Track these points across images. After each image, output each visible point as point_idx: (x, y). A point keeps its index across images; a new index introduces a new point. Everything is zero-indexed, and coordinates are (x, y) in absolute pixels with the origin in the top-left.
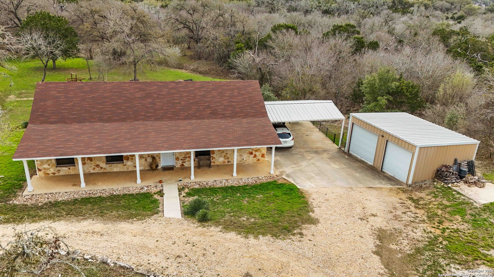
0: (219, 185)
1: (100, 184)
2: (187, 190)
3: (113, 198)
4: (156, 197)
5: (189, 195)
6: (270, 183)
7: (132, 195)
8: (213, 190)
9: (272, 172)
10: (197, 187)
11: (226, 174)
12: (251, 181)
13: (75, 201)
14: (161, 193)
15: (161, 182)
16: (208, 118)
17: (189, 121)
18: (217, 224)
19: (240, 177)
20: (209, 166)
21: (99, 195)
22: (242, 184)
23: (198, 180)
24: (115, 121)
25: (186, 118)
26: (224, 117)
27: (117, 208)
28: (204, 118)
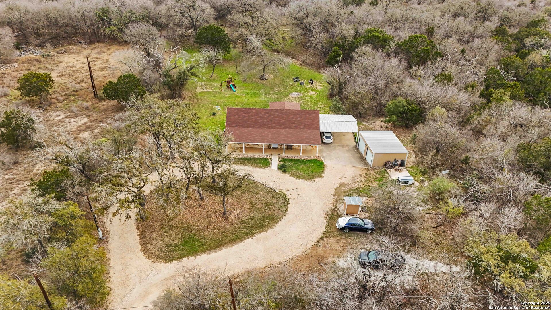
0: (294, 158)
1: (250, 152)
2: (281, 159)
3: (255, 159)
4: (269, 160)
5: (281, 161)
6: (314, 160)
7: (261, 158)
8: (291, 160)
9: (317, 155)
10: (285, 158)
11: (298, 153)
12: (307, 158)
13: (242, 159)
14: (271, 159)
15: (271, 154)
16: (293, 129)
17: (285, 130)
18: (289, 173)
19: (303, 155)
20: (292, 149)
21: (249, 157)
22: (303, 159)
23: (286, 155)
24: (256, 127)
25: (284, 128)
26: (300, 128)
27: (256, 163)
28: (291, 129)
